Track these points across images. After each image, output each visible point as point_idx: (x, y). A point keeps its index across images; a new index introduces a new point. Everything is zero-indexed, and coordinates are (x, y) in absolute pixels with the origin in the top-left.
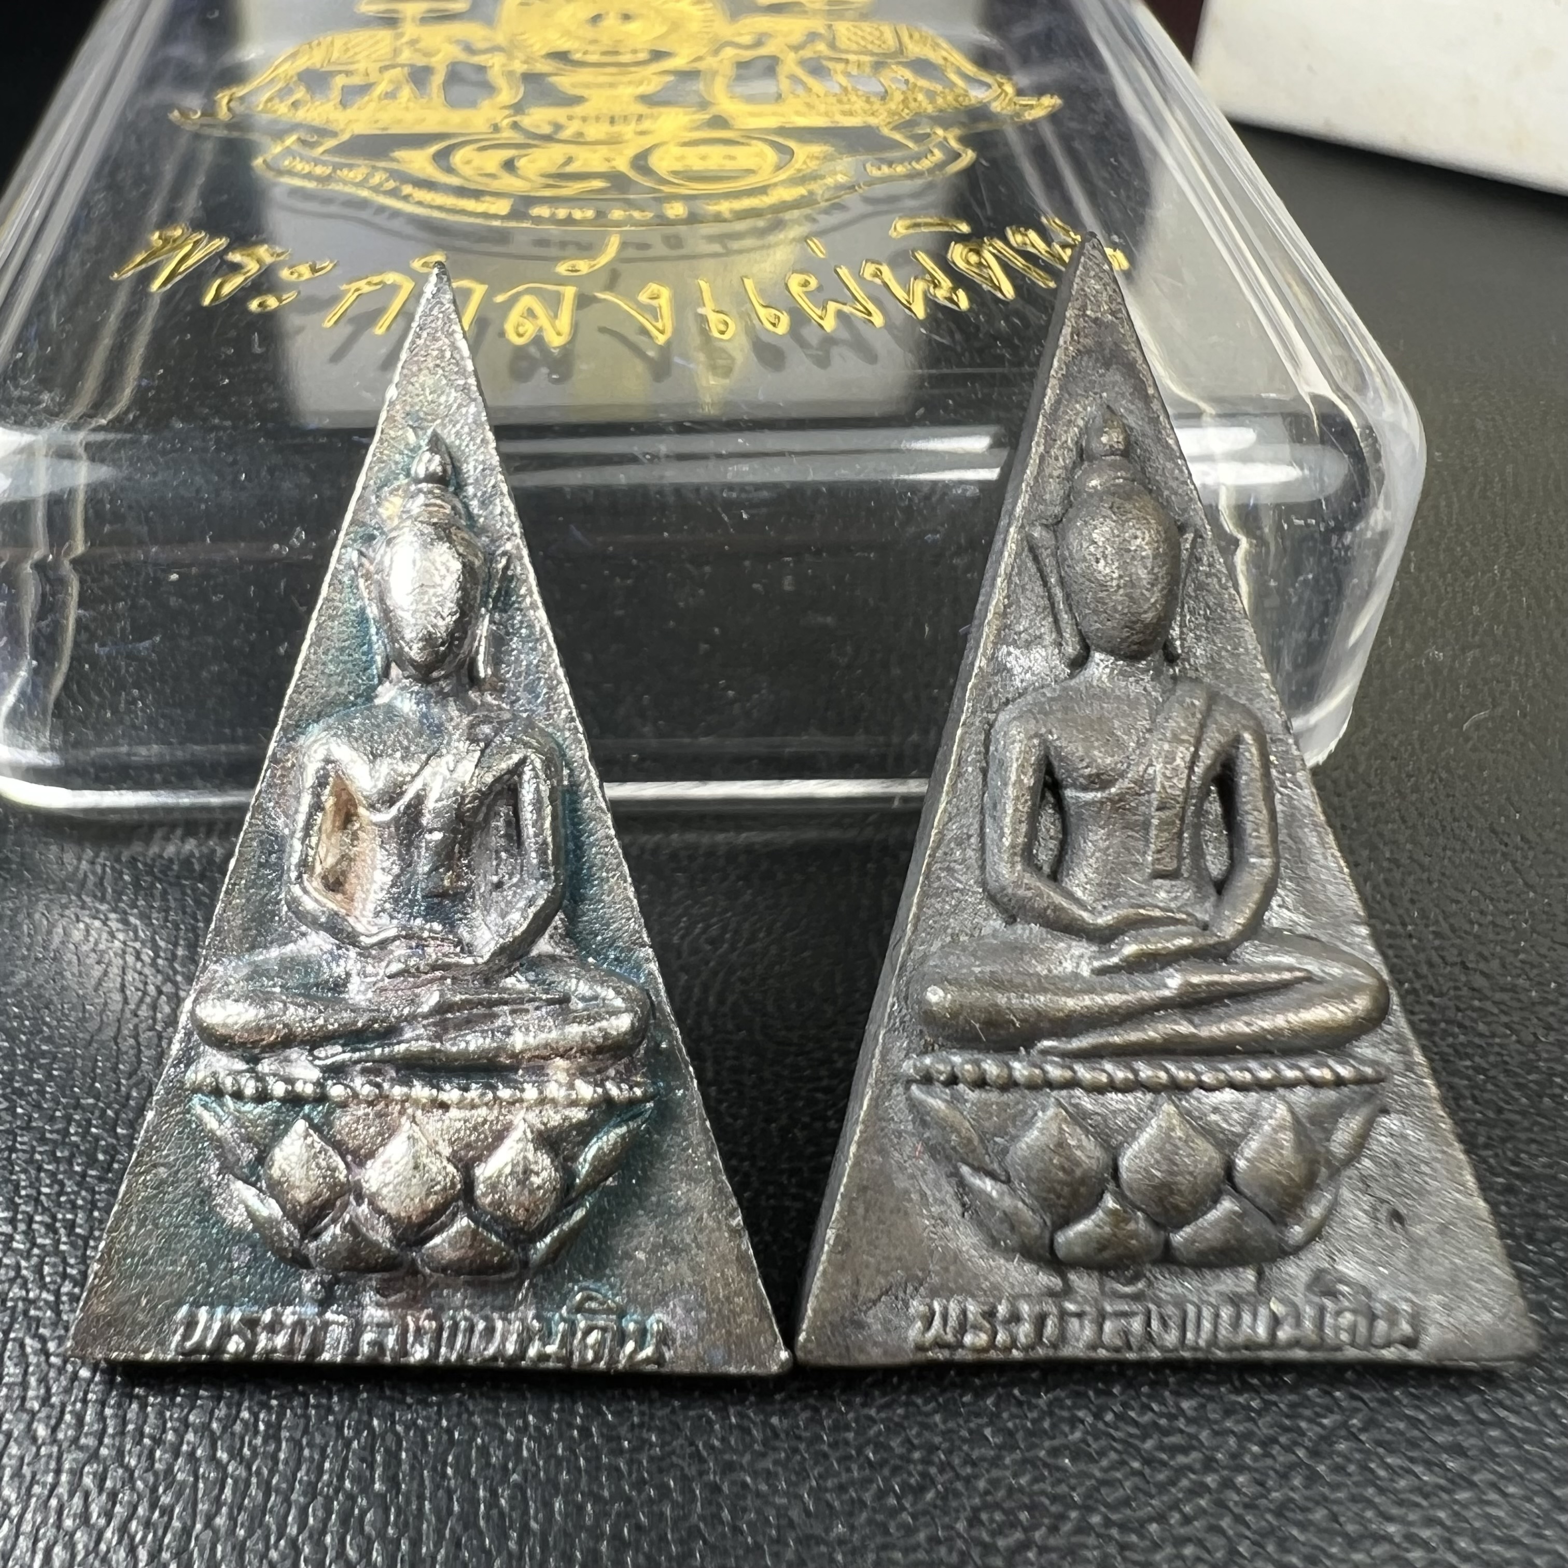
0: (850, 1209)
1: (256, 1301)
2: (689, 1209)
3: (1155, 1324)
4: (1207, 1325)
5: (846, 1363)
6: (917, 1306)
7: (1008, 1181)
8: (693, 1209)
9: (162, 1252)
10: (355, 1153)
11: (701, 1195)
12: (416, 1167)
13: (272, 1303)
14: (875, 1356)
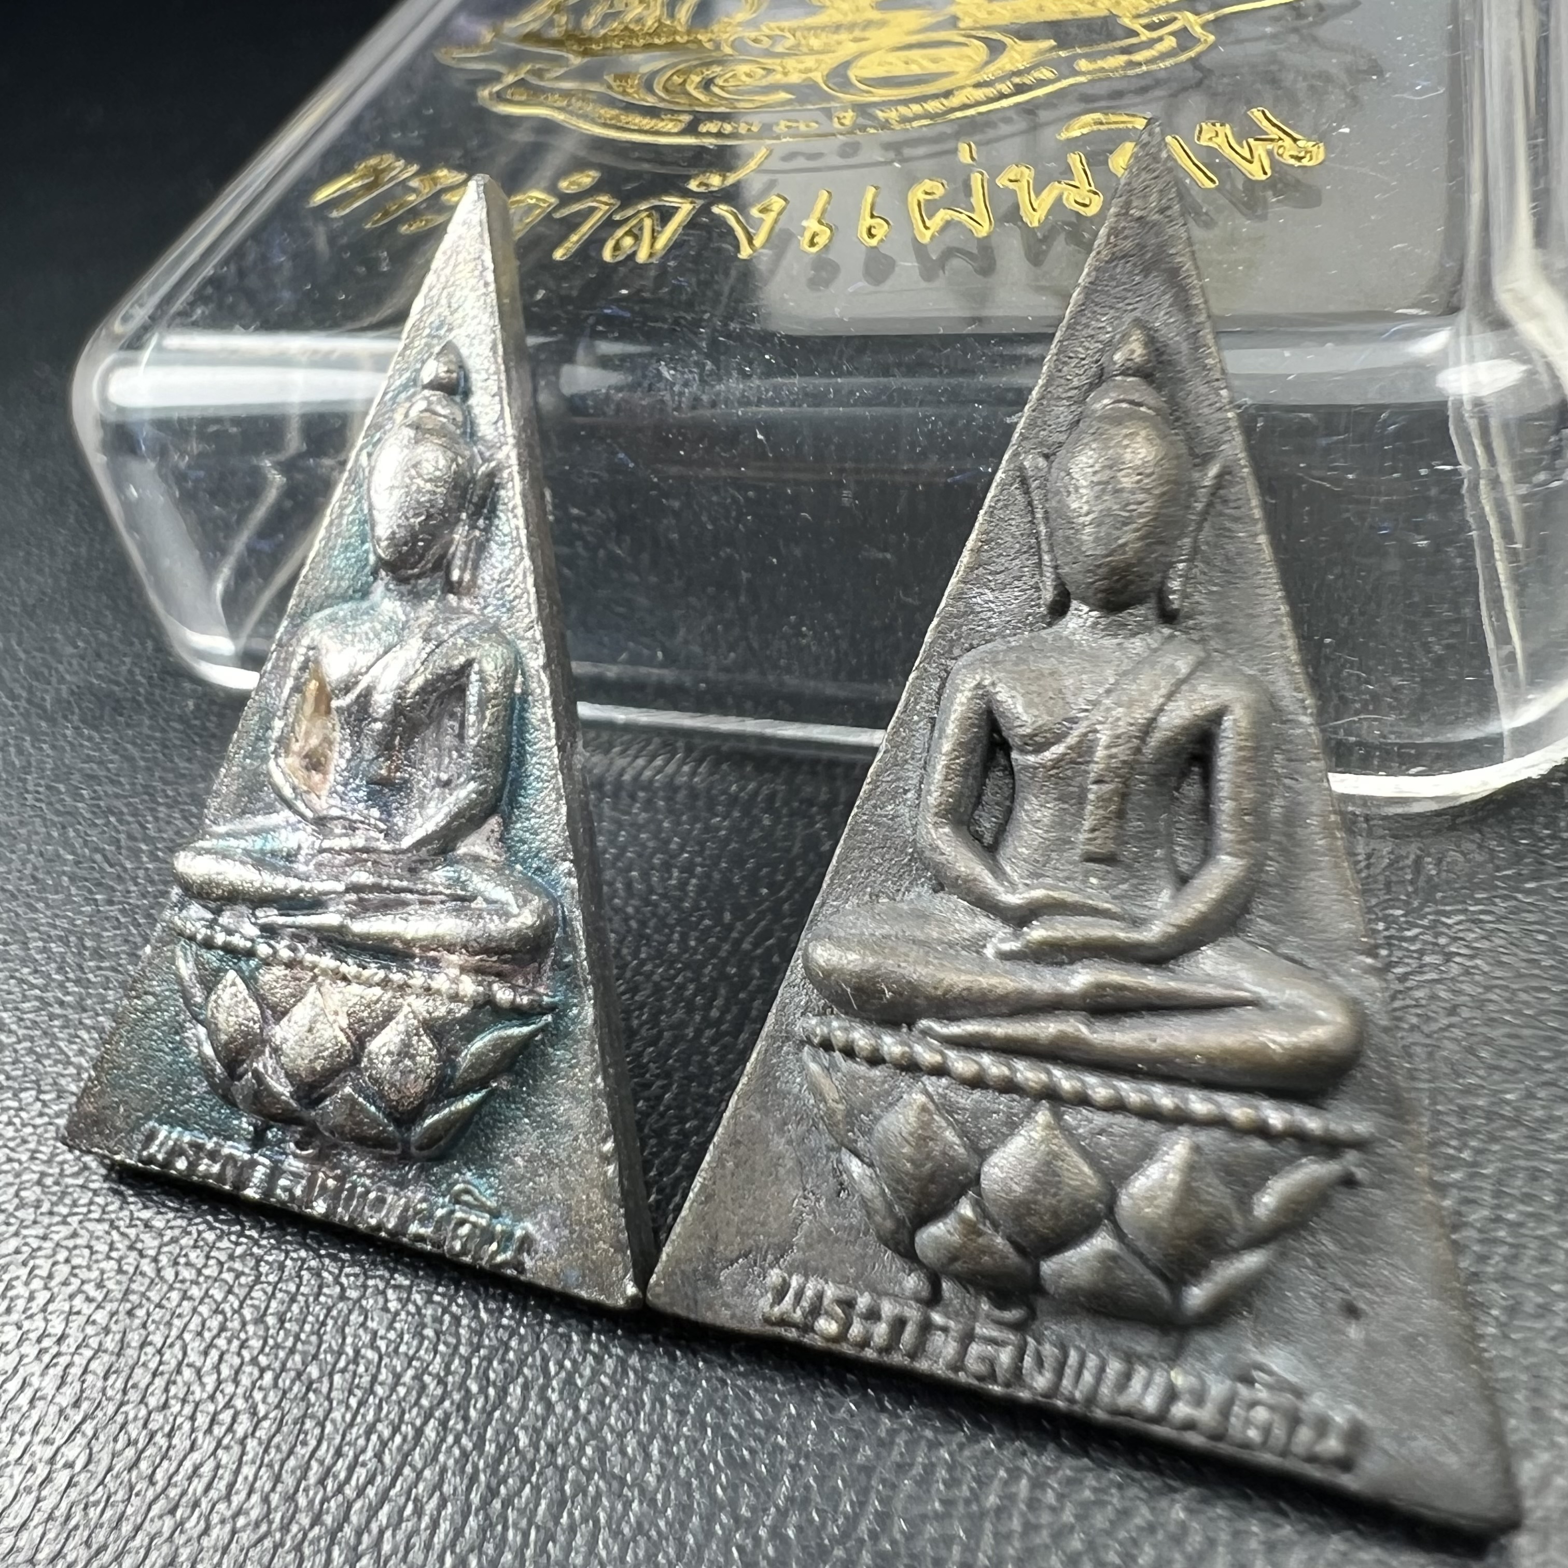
0: (720, 1162)
1: (205, 1130)
2: (568, 1126)
3: (1028, 1361)
4: (1088, 1377)
5: (693, 1316)
6: (775, 1276)
7: (871, 1165)
8: (571, 1127)
9: (142, 1069)
10: (273, 1008)
11: (579, 1116)
12: (310, 1030)
13: (217, 1134)
14: (724, 1317)
